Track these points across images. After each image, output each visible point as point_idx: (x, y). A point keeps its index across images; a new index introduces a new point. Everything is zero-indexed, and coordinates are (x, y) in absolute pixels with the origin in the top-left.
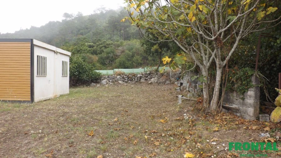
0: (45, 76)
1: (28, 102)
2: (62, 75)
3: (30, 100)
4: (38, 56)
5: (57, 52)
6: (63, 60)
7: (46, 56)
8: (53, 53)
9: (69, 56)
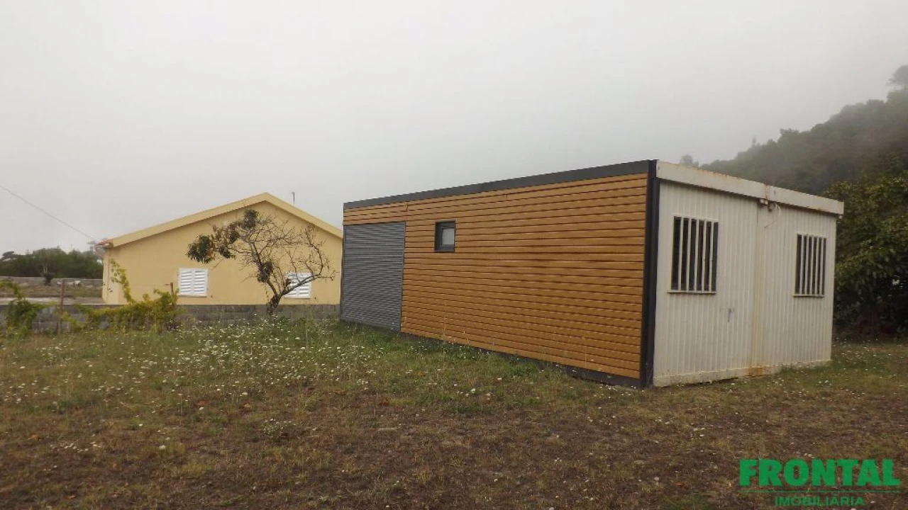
0: (710, 291)
1: (628, 381)
2: (797, 291)
3: (636, 375)
4: (677, 221)
5: (770, 202)
6: (803, 233)
7: (713, 220)
8: (752, 207)
9: (834, 215)
